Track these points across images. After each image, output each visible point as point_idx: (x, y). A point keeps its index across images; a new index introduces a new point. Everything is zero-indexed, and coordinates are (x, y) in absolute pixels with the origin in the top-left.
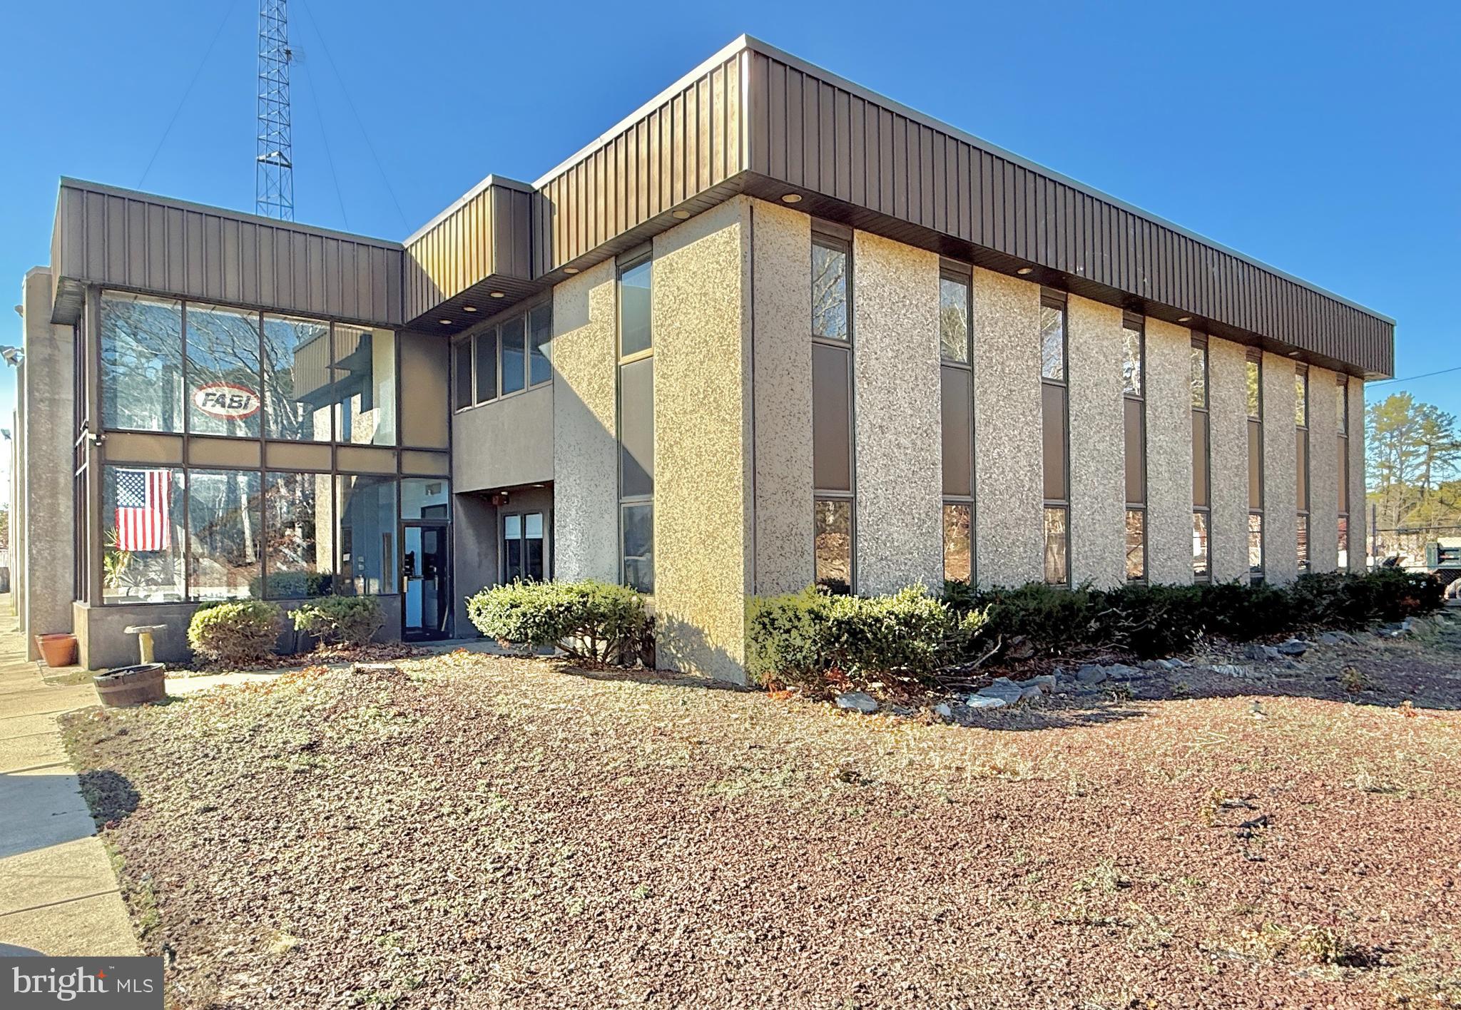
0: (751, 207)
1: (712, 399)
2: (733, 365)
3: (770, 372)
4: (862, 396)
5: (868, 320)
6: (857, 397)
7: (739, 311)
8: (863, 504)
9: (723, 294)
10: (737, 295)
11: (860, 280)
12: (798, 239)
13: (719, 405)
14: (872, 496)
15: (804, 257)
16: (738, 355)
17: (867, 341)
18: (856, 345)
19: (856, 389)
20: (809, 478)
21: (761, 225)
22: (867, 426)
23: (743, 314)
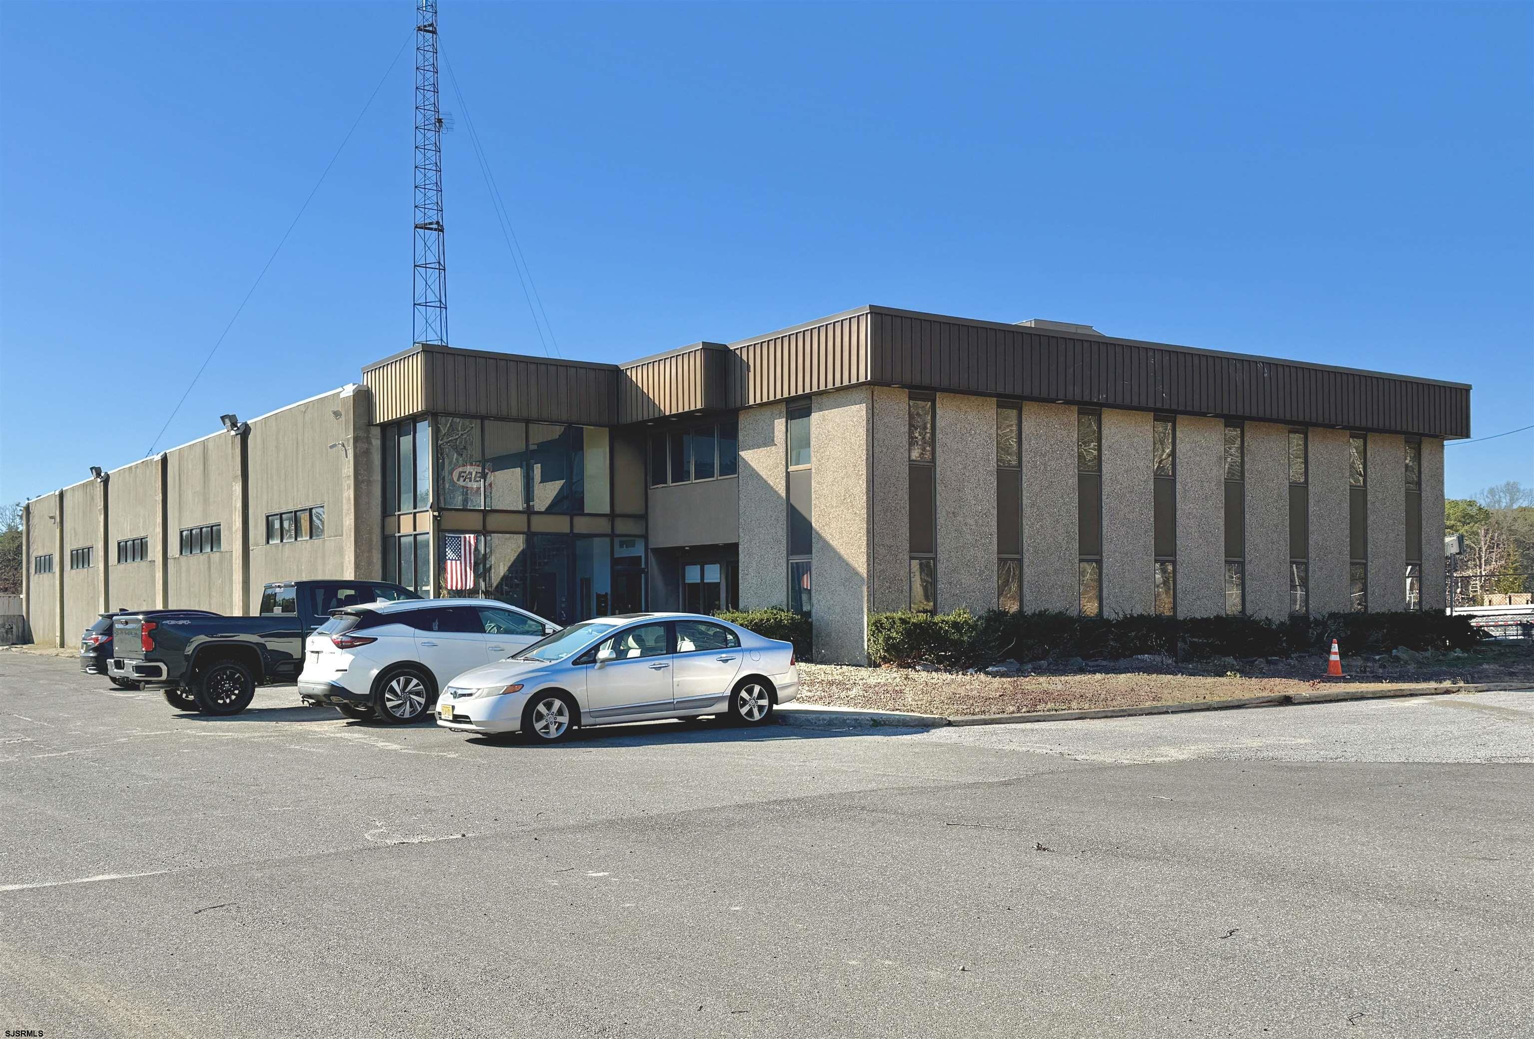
0: (872, 392)
1: (849, 501)
2: (861, 482)
3: (883, 485)
4: (941, 495)
5: (946, 448)
6: (938, 496)
7: (865, 452)
8: (941, 562)
9: (856, 440)
10: (864, 442)
11: (940, 423)
12: (900, 405)
13: (852, 505)
14: (947, 556)
15: (904, 415)
16: (864, 477)
17: (945, 460)
18: (937, 464)
19: (937, 490)
20: (907, 546)
21: (878, 401)
22: (944, 513)
23: (867, 454)
